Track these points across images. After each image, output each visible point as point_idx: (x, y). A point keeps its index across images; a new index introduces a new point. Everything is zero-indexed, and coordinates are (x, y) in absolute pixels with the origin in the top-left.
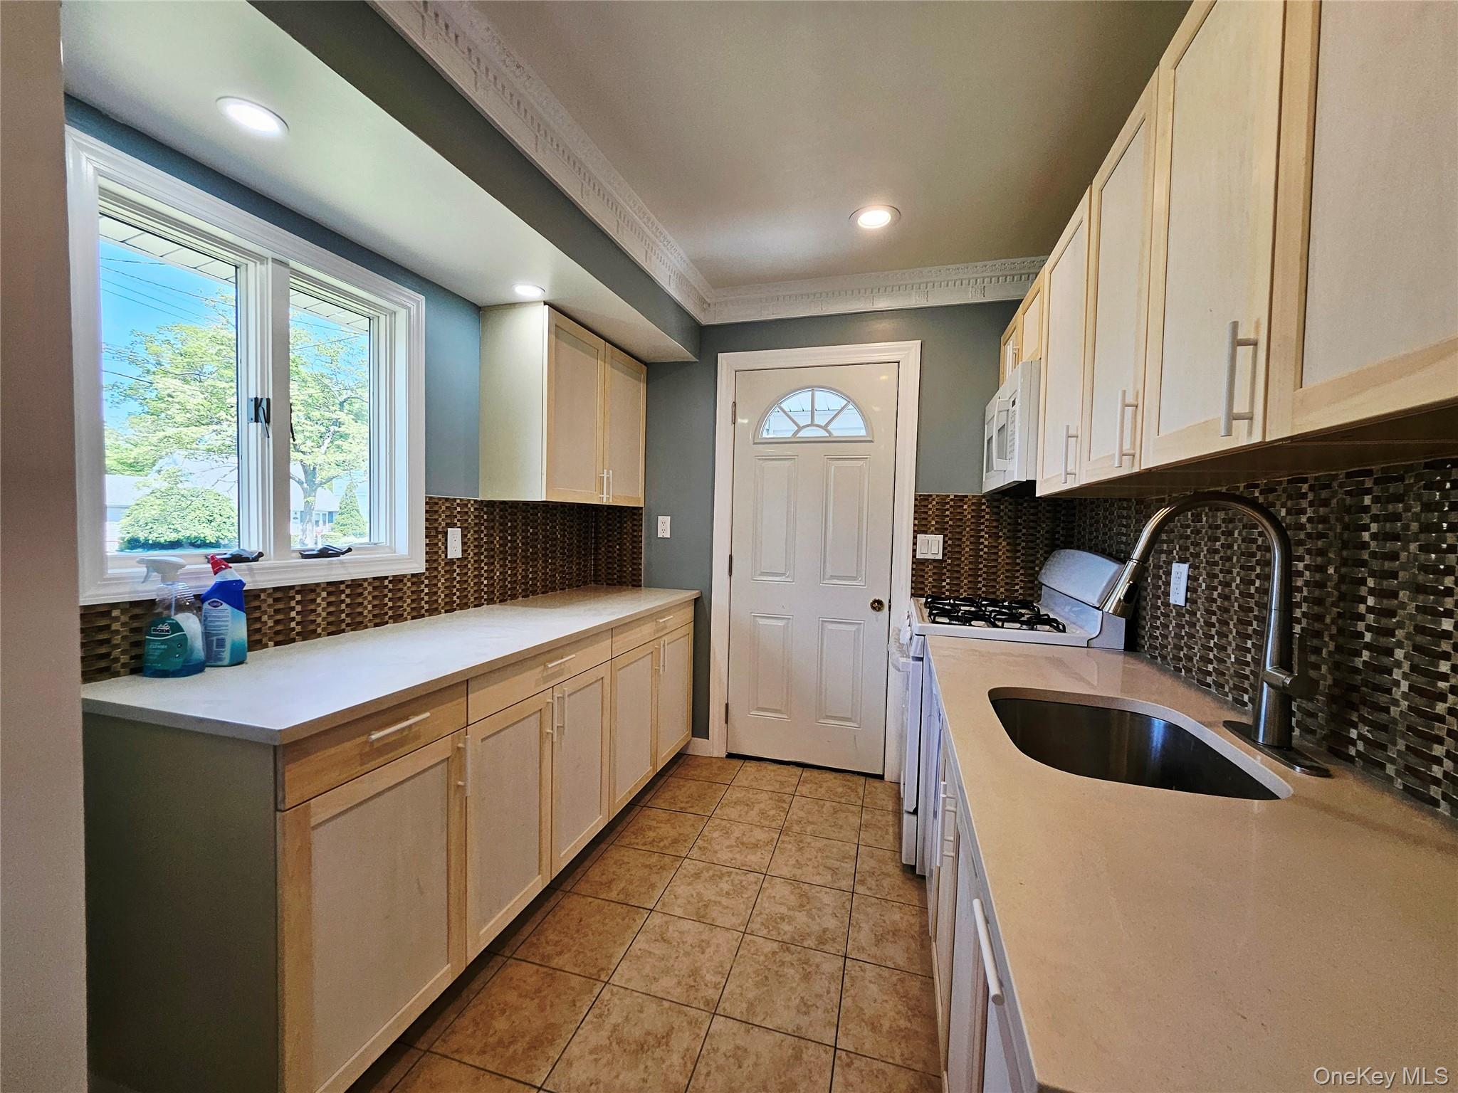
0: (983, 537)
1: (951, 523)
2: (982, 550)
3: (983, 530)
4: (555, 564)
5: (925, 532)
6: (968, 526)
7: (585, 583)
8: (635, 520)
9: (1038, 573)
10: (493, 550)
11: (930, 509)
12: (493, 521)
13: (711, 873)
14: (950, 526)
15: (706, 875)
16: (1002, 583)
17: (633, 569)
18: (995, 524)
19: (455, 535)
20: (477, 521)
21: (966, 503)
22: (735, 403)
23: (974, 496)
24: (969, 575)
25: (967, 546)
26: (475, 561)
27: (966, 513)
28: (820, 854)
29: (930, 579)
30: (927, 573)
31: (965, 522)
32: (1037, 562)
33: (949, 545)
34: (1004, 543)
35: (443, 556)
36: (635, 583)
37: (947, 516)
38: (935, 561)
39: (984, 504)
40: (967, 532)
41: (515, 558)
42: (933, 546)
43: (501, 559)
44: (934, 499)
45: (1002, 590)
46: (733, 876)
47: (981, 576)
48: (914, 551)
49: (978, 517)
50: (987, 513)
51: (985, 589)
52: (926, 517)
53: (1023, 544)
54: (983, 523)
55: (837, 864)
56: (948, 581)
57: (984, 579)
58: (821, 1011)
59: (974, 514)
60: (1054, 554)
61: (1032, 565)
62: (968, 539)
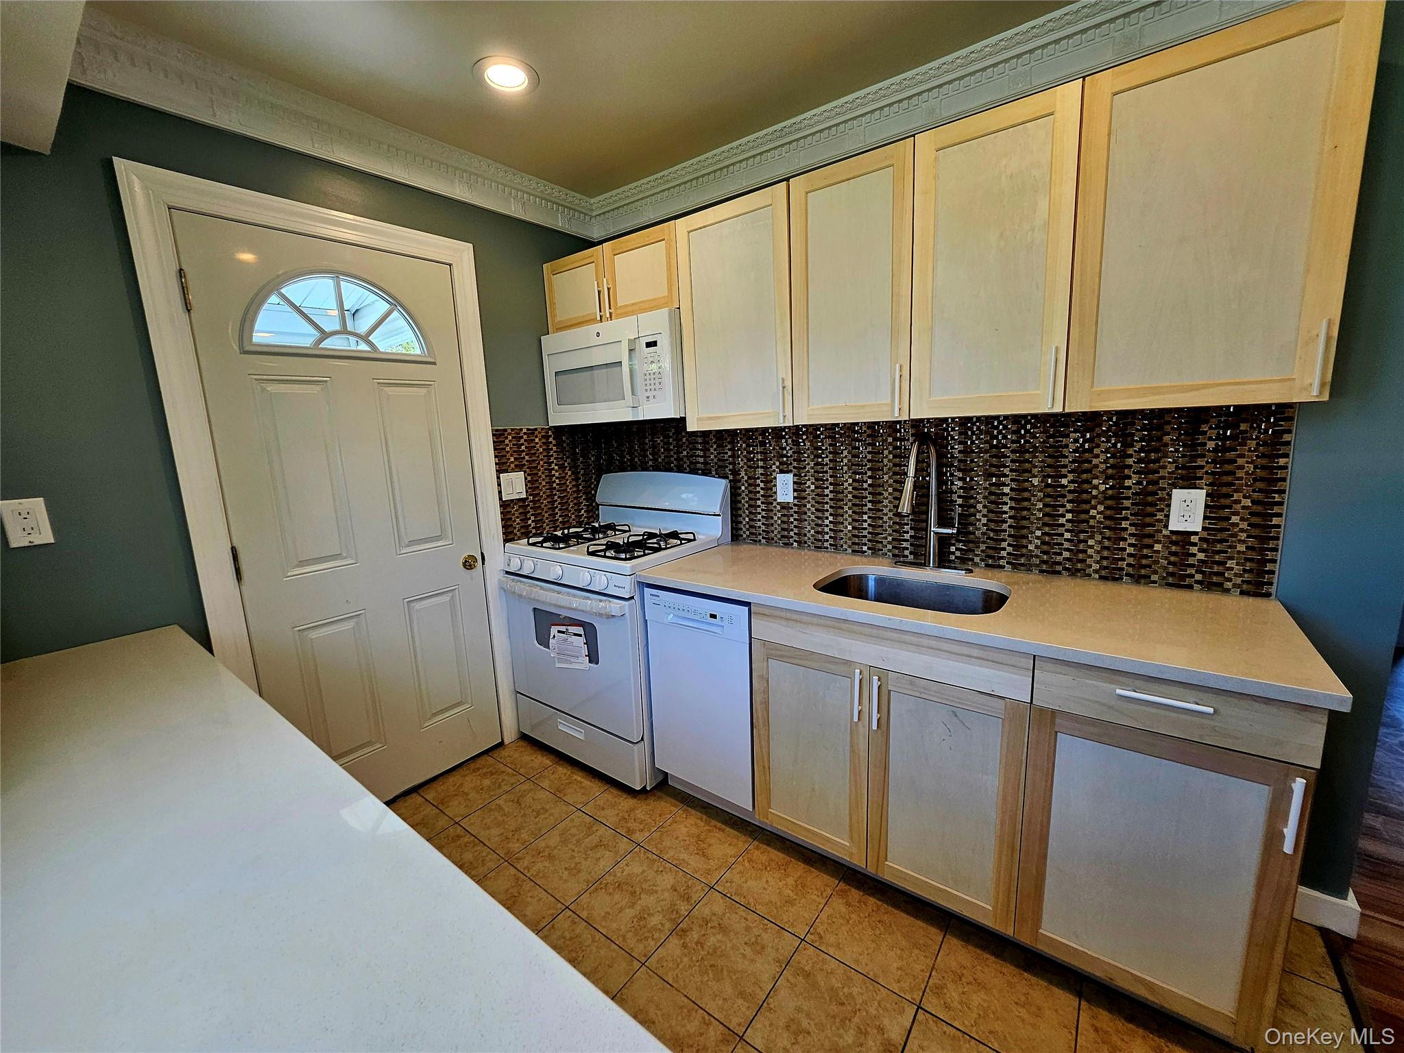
0: (554, 468)
1: (527, 458)
2: (554, 482)
3: (553, 462)
5: (506, 471)
6: (542, 460)
9: (594, 496)
11: (507, 445)
14: (527, 461)
16: (573, 511)
18: (561, 455)
21: (536, 437)
22: (181, 271)
23: (542, 429)
24: (549, 509)
25: (543, 480)
27: (538, 446)
28: (570, 846)
29: (518, 520)
30: (514, 514)
31: (538, 456)
32: (593, 486)
33: (529, 482)
37: (523, 451)
38: (519, 500)
39: (551, 436)
40: (542, 466)
42: (516, 485)
44: (509, 434)
45: (573, 516)
48: (500, 492)
49: (548, 450)
50: (554, 445)
51: (561, 519)
52: (504, 454)
53: (582, 472)
54: (552, 456)
55: (593, 839)
56: (533, 518)
57: (560, 510)
58: (765, 936)
59: (544, 447)
60: (605, 477)
61: (589, 489)
62: (543, 473)
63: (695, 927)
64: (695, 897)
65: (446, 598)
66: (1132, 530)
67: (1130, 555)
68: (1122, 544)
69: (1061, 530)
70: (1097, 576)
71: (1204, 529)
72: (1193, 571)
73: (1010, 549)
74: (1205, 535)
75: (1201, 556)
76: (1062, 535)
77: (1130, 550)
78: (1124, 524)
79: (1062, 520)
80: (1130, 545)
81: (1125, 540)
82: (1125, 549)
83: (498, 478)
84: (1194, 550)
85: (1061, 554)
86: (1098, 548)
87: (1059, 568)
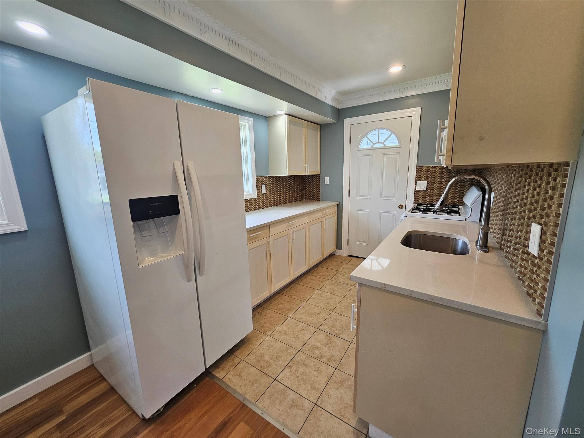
0: (443, 181)
1: (430, 176)
2: (442, 186)
3: (443, 179)
4: (292, 194)
5: (420, 180)
6: (437, 178)
7: (302, 200)
8: (317, 179)
10: (274, 190)
11: (422, 172)
12: (273, 182)
14: (430, 178)
15: (335, 284)
16: (450, 199)
17: (317, 195)
18: (448, 176)
19: (264, 186)
20: (269, 182)
21: (437, 169)
22: (350, 136)
23: (440, 166)
24: (437, 196)
25: (436, 185)
26: (269, 194)
27: (436, 173)
29: (421, 197)
31: (436, 176)
32: (465, 190)
33: (429, 185)
35: (261, 193)
36: (318, 199)
37: (429, 174)
38: (423, 191)
39: (444, 169)
40: (437, 180)
41: (280, 193)
42: (422, 185)
43: (276, 193)
44: (424, 168)
45: (450, 201)
48: (416, 187)
50: (445, 172)
52: (420, 174)
54: (443, 176)
56: (428, 198)
59: (440, 173)
61: (462, 192)
62: (437, 182)
65: (392, 215)
71: (539, 255)
83: (416, 182)
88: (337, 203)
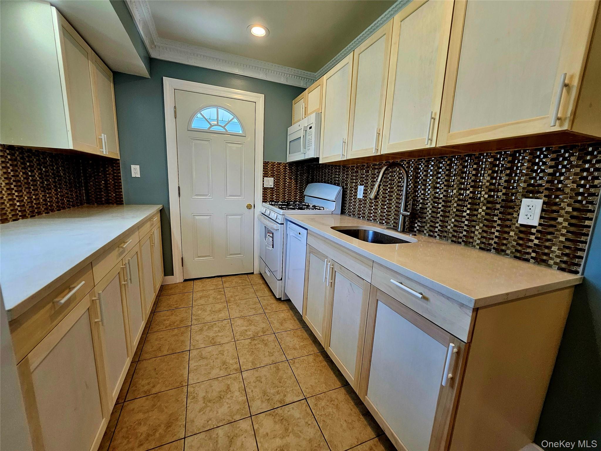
0: (287, 179)
1: (276, 173)
2: (286, 184)
3: (287, 176)
5: (267, 177)
6: (282, 175)
9: (304, 192)
10: (19, 181)
11: (269, 167)
12: (15, 160)
13: (207, 327)
14: (276, 174)
15: (205, 328)
16: (293, 196)
18: (291, 174)
21: (281, 166)
22: (175, 107)
23: (284, 163)
24: (282, 193)
25: (282, 182)
27: (281, 169)
28: (246, 305)
29: (269, 195)
30: (268, 193)
31: (281, 173)
32: (303, 188)
33: (276, 182)
34: (294, 181)
37: (275, 170)
38: (271, 188)
39: (287, 166)
40: (282, 177)
41: (36, 188)
42: (270, 182)
43: (26, 188)
44: (270, 163)
45: (293, 198)
46: (217, 324)
47: (286, 193)
48: (263, 184)
49: (285, 171)
50: (288, 170)
51: (287, 198)
52: (267, 170)
53: (299, 182)
54: (287, 174)
55: (254, 306)
56: (275, 196)
57: (287, 195)
58: (276, 353)
59: (284, 170)
60: (310, 185)
61: (302, 189)
62: (282, 180)
63: (258, 341)
64: (266, 333)
65: (240, 217)
66: (499, 222)
67: (496, 237)
68: (493, 230)
69: (464, 219)
70: (478, 247)
71: (540, 224)
72: (530, 250)
73: (439, 228)
74: (540, 228)
75: (536, 242)
76: (464, 222)
77: (497, 234)
78: (495, 218)
79: (465, 214)
80: (497, 231)
81: (495, 227)
82: (494, 233)
83: (263, 179)
84: (533, 237)
85: (462, 233)
86: (480, 231)
87: (460, 240)
88: (160, 207)
